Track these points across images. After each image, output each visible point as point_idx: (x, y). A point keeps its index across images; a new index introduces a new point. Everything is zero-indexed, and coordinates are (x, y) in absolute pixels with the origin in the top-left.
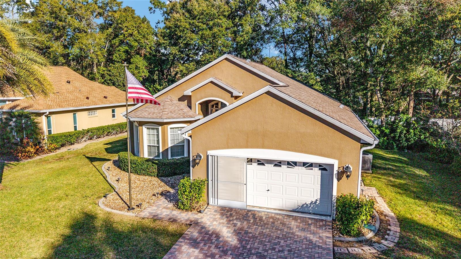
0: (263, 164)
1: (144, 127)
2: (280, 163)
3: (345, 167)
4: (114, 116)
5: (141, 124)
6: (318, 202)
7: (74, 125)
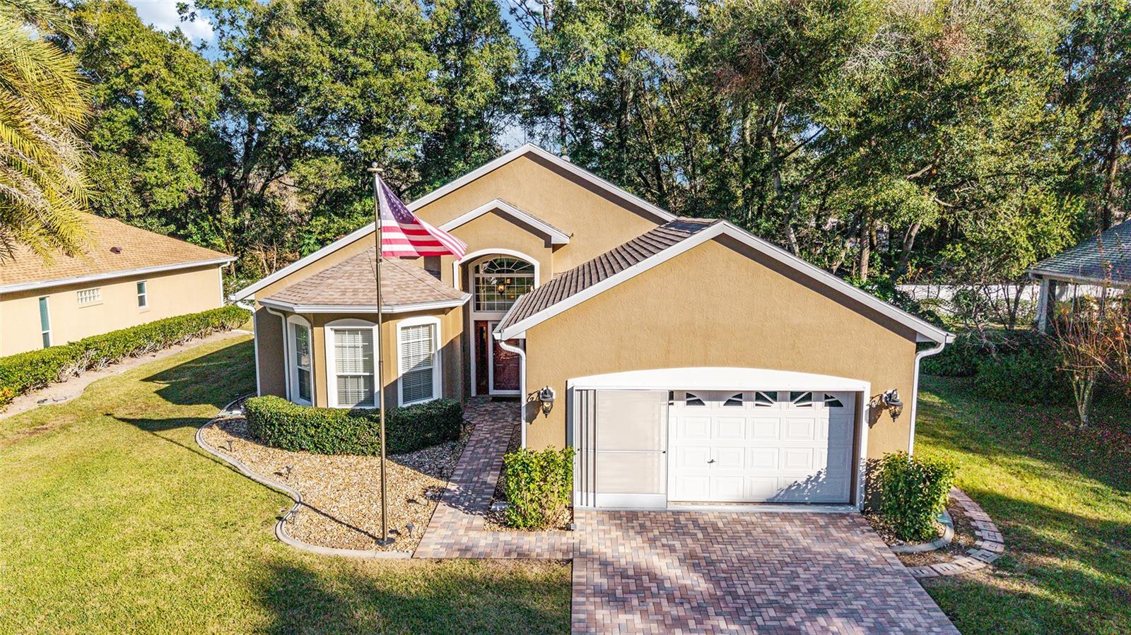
0: (699, 402)
1: (327, 328)
2: (740, 396)
3: (885, 395)
4: (142, 301)
5: (320, 320)
6: (823, 476)
7: (43, 330)
